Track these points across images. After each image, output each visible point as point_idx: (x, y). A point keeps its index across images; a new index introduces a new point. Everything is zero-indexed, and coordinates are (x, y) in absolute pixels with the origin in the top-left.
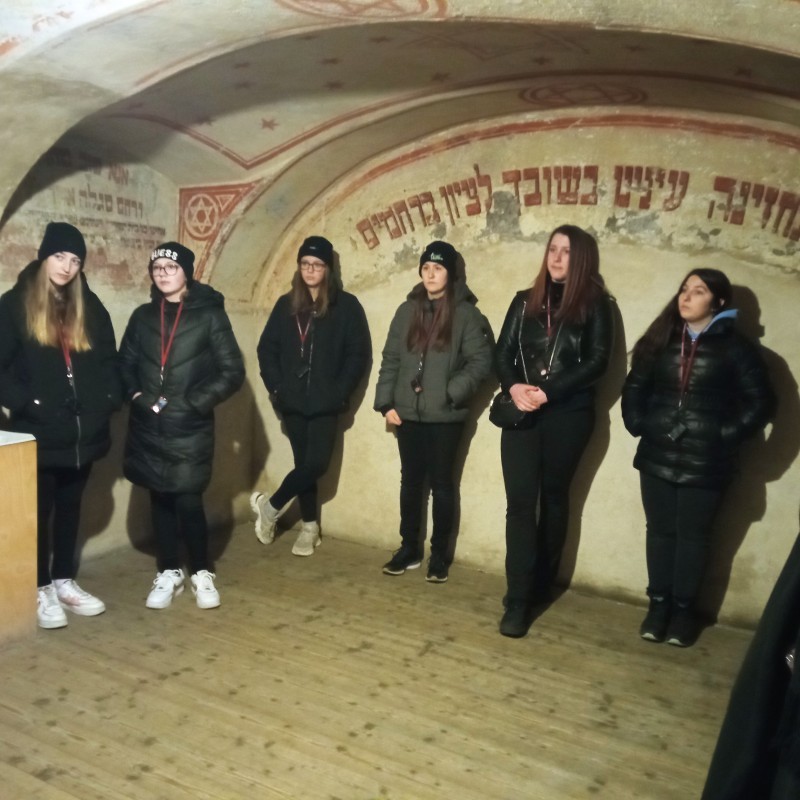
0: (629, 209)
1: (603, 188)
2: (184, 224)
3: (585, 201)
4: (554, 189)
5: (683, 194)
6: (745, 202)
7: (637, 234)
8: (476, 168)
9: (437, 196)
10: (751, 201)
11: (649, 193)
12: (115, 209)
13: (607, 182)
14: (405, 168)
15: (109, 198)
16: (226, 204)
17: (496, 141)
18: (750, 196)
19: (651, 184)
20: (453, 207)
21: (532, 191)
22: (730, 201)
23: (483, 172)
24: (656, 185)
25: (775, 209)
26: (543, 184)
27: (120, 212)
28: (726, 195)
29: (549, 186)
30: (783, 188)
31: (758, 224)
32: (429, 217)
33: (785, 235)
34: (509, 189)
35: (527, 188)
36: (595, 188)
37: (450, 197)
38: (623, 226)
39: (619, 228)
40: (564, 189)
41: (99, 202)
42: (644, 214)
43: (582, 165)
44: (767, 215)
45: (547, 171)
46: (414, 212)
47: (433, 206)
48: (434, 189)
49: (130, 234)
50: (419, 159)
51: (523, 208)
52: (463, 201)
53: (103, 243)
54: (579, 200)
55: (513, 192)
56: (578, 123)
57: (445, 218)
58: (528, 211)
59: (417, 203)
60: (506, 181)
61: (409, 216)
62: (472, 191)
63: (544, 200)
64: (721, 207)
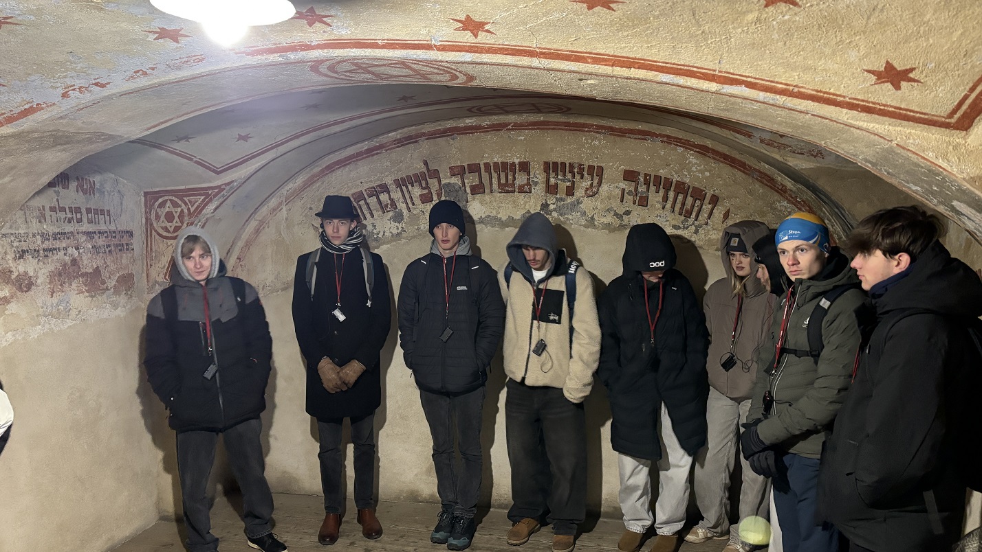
0: (558, 196)
1: (535, 180)
2: (152, 224)
3: (521, 190)
4: (495, 181)
5: (600, 184)
6: (648, 190)
7: (566, 216)
8: (426, 163)
9: (392, 187)
10: (653, 188)
11: (573, 183)
12: (85, 220)
13: (538, 175)
14: (360, 163)
15: (78, 210)
16: (195, 206)
17: (441, 141)
18: (651, 184)
19: (574, 177)
20: (407, 197)
21: (477, 182)
22: (636, 189)
23: (432, 167)
24: (578, 177)
25: (671, 194)
26: (485, 176)
27: (90, 222)
28: (633, 184)
29: (491, 178)
30: (676, 178)
31: (659, 206)
32: (387, 206)
33: (680, 214)
34: (455, 180)
35: (471, 179)
36: (528, 179)
37: (404, 188)
38: (555, 210)
39: (551, 211)
40: (503, 181)
41: (69, 215)
42: (569, 200)
43: (517, 161)
44: (665, 199)
45: (487, 165)
46: (373, 201)
47: (390, 196)
48: (389, 181)
49: (101, 242)
50: (373, 155)
51: (470, 197)
52: (417, 191)
53: (76, 253)
54: (517, 190)
55: (460, 183)
56: (510, 127)
57: (402, 206)
58: (474, 199)
59: (375, 193)
60: (453, 175)
61: (367, 204)
62: (423, 183)
63: (487, 190)
64: (630, 193)
